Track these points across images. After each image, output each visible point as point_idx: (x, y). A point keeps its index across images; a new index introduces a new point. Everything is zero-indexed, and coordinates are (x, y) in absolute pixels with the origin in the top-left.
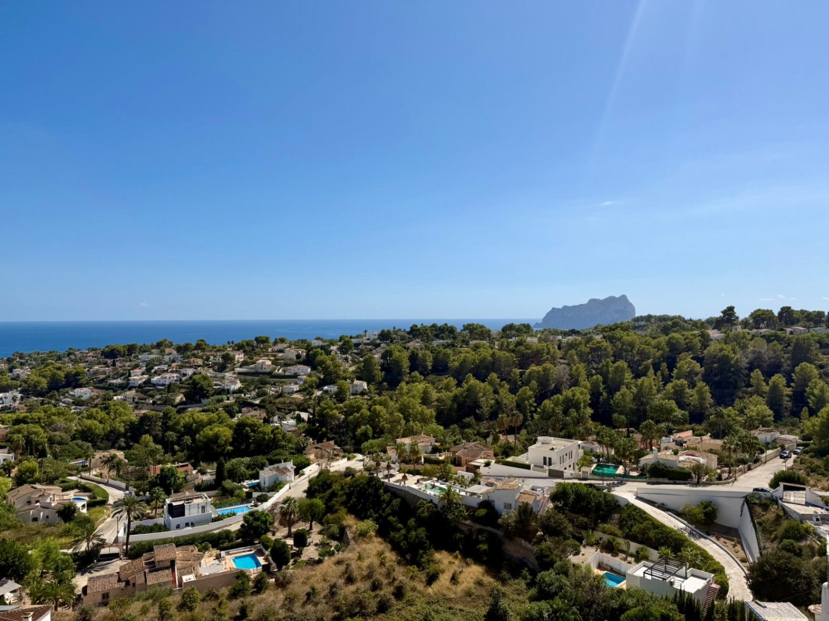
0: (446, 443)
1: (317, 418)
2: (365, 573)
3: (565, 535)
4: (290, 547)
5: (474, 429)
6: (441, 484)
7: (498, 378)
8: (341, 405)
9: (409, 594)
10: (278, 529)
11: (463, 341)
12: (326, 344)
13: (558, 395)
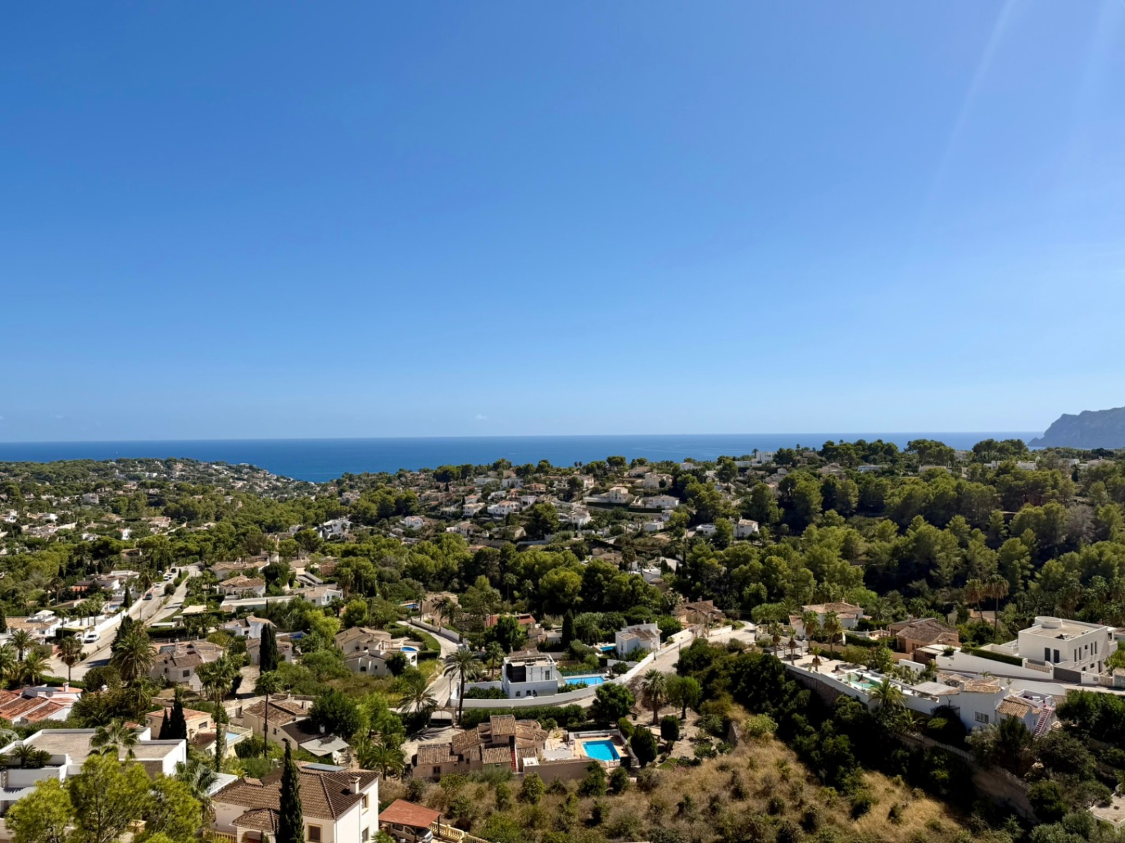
0: (881, 616)
1: (688, 567)
2: (759, 788)
3: (1083, 772)
4: (656, 737)
5: (927, 599)
6: (873, 675)
7: (967, 523)
8: (722, 552)
9: (824, 827)
10: (640, 712)
11: (908, 466)
12: (700, 467)
13: (1073, 553)
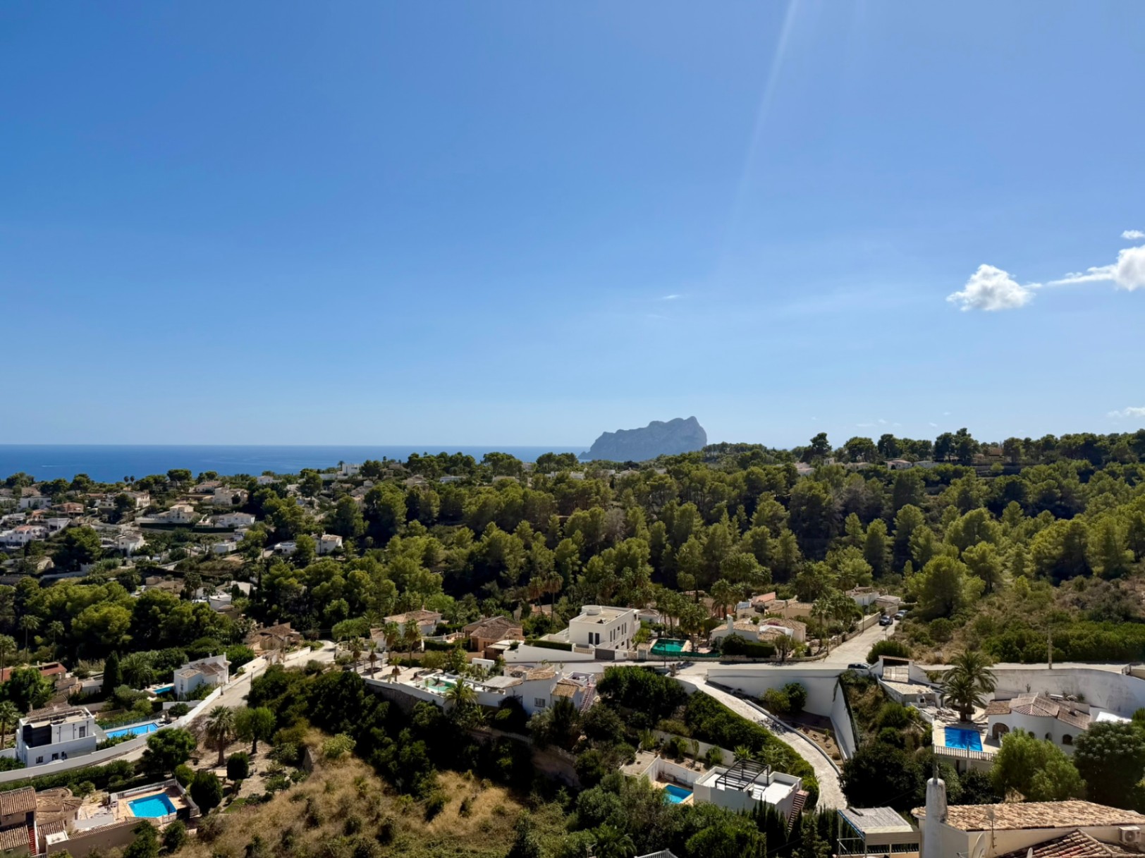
0: (457, 620)
1: (264, 590)
2: (335, 810)
3: (615, 738)
4: (221, 779)
5: (497, 598)
6: (449, 678)
7: (531, 527)
8: (302, 571)
9: (400, 836)
10: (202, 755)
11: (484, 477)
12: (280, 481)
13: (611, 549)
